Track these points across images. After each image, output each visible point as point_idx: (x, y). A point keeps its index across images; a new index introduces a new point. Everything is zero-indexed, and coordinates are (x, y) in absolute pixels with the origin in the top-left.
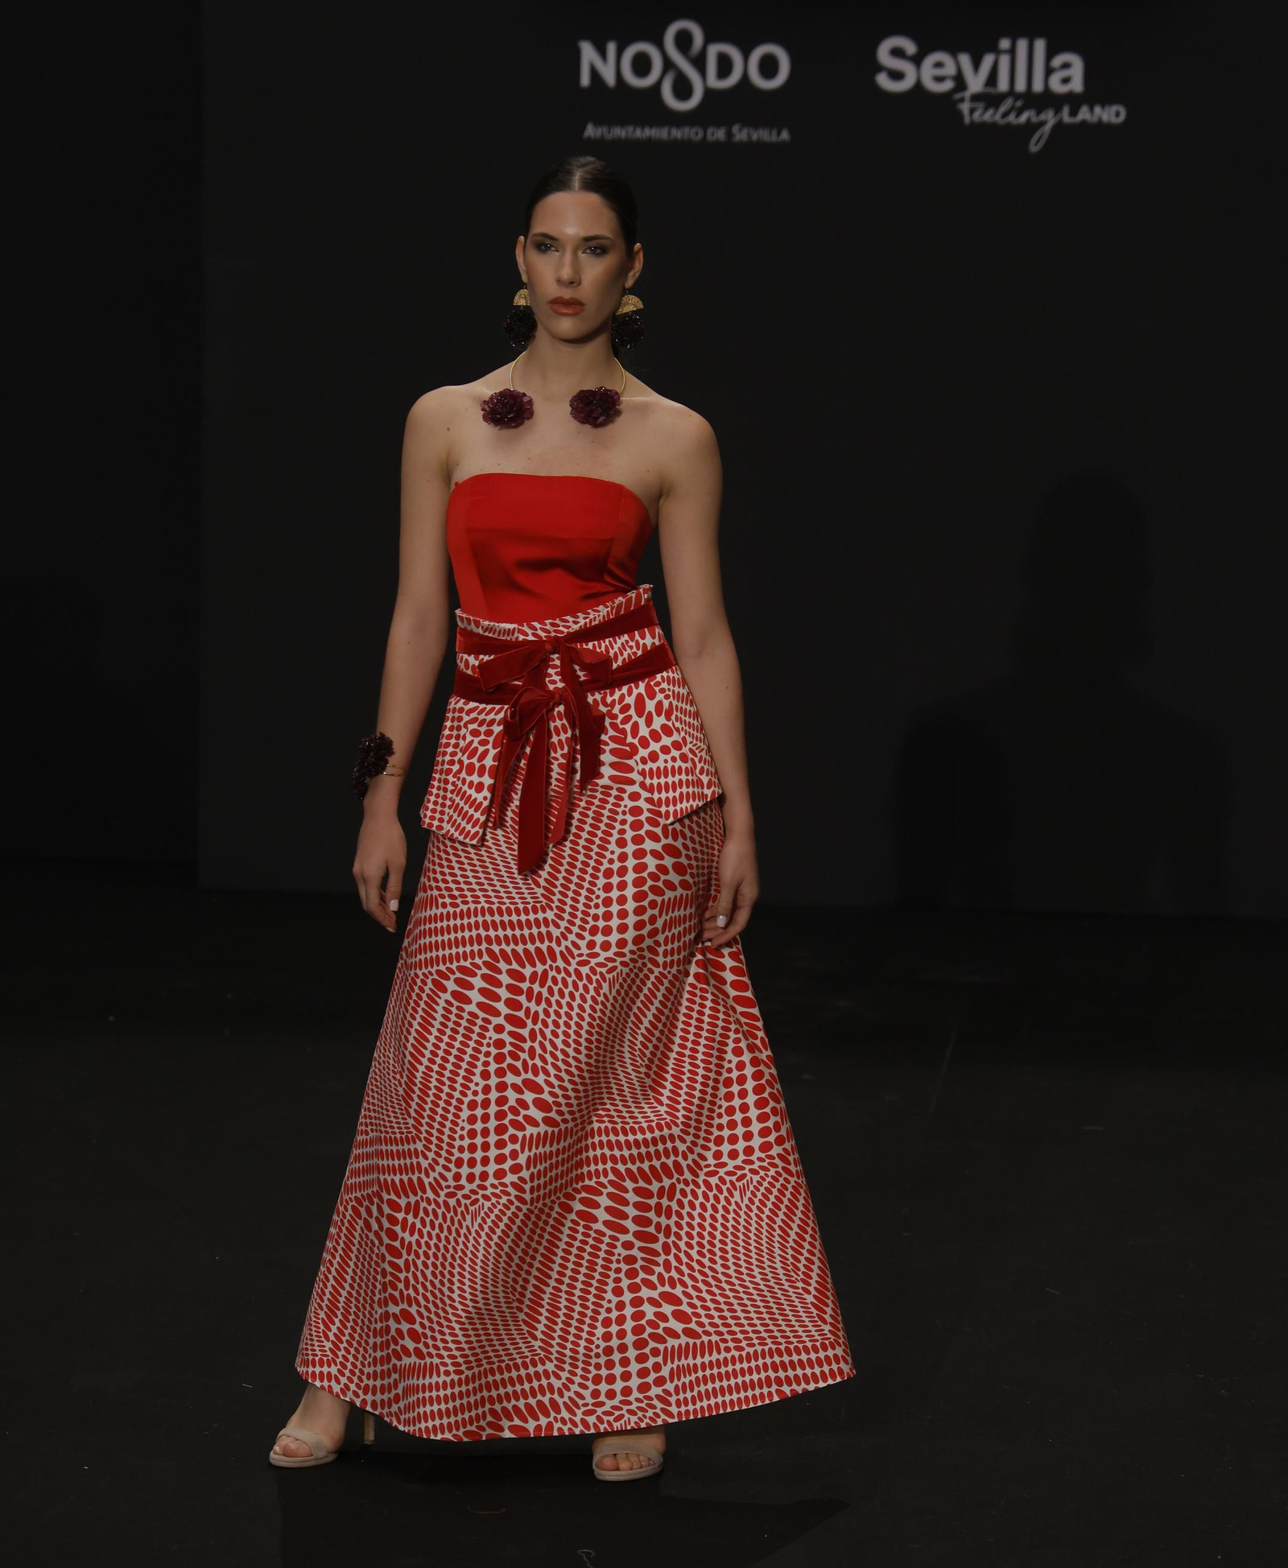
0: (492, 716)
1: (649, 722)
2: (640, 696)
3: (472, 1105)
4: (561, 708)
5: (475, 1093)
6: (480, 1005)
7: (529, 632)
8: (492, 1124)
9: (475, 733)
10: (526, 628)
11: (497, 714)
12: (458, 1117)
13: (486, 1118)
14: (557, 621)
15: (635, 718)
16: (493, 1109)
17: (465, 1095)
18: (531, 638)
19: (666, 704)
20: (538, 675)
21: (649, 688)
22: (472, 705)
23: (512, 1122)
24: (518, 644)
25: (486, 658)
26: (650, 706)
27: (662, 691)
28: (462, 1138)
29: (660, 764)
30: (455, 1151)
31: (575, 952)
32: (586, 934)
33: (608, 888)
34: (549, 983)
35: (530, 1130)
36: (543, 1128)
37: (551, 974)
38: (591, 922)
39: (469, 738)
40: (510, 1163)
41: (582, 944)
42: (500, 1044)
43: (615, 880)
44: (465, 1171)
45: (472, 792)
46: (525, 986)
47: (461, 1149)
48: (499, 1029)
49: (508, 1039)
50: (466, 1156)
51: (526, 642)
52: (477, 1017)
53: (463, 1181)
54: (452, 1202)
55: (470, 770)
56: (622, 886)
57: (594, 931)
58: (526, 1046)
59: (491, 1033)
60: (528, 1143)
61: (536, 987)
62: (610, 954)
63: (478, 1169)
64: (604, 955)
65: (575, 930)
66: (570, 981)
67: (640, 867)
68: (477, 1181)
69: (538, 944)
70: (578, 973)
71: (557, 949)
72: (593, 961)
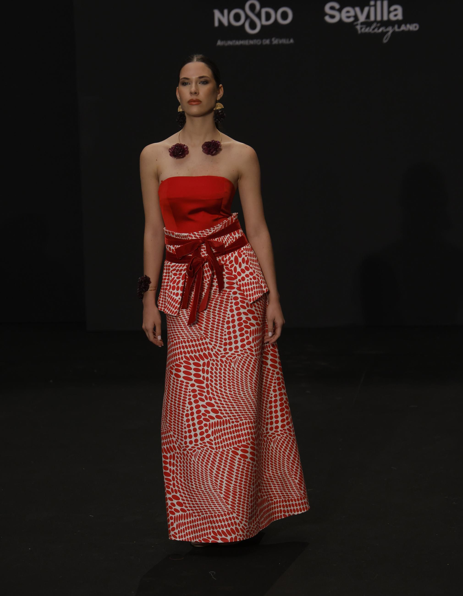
0: (181, 268)
1: (240, 266)
2: (236, 256)
3: (187, 415)
4: (207, 264)
5: (187, 411)
6: (184, 377)
7: (193, 236)
8: (196, 421)
9: (175, 274)
10: (191, 235)
11: (183, 267)
12: (183, 420)
13: (193, 419)
14: (203, 231)
15: (235, 265)
16: (195, 415)
17: (184, 412)
18: (194, 238)
19: (246, 259)
20: (198, 251)
21: (239, 253)
22: (173, 264)
23: (204, 419)
24: (189, 241)
25: (177, 246)
26: (240, 260)
27: (244, 254)
28: (185, 428)
29: (246, 281)
30: (183, 433)
31: (219, 353)
32: (223, 346)
33: (228, 328)
34: (211, 365)
35: (212, 421)
36: (216, 420)
37: (211, 362)
38: (224, 341)
39: (173, 276)
40: (205, 434)
41: (222, 350)
42: (194, 391)
43: (231, 325)
44: (188, 440)
45: (174, 296)
46: (201, 368)
47: (186, 432)
48: (193, 385)
49: (197, 389)
50: (188, 434)
51: (192, 240)
52: (183, 382)
53: (188, 444)
54: (185, 452)
55: (174, 288)
56: (234, 326)
57: (225, 344)
58: (205, 390)
59: (190, 387)
60: (211, 426)
61: (206, 368)
62: (233, 352)
63: (193, 439)
64: (230, 353)
65: (218, 345)
66: (219, 364)
67: (240, 319)
68: (194, 443)
69: (204, 352)
70: (222, 361)
71: (212, 353)
72: (227, 356)
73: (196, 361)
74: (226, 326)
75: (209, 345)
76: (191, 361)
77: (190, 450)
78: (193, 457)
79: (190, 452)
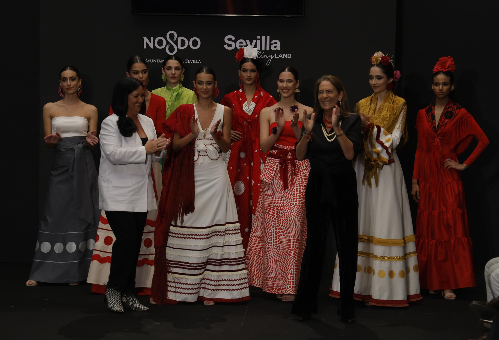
0: (276, 161)
1: (303, 168)
2: (303, 162)
3: (271, 233)
4: (289, 162)
5: (272, 230)
6: (272, 215)
7: (286, 147)
8: (275, 236)
9: (272, 164)
10: (285, 147)
11: (277, 161)
12: (269, 235)
13: (273, 235)
14: (291, 147)
15: (301, 166)
16: (275, 233)
17: (270, 231)
18: (286, 149)
19: (307, 165)
20: (286, 155)
21: (304, 161)
22: (272, 159)
23: (278, 235)
24: (283, 149)
25: (277, 151)
26: (304, 165)
27: (306, 162)
28: (269, 238)
29: (305, 175)
30: (268, 241)
31: (288, 205)
32: (290, 202)
33: (294, 194)
34: (283, 210)
35: (281, 237)
36: (283, 236)
37: (283, 209)
38: (291, 200)
39: (271, 164)
40: (278, 242)
41: (289, 204)
42: (275, 221)
43: (295, 193)
44: (270, 244)
45: (271, 174)
46: (279, 211)
47: (269, 240)
48: (275, 219)
49: (277, 221)
50: (270, 242)
51: (285, 149)
52: (271, 217)
53: (270, 246)
54: (268, 250)
55: (271, 170)
56: (297, 194)
57: (291, 201)
58: (280, 222)
59: (274, 220)
60: (281, 239)
61: (281, 211)
62: (294, 205)
63: (273, 244)
64: (293, 205)
65: (288, 201)
66: (287, 210)
67: (300, 191)
68: (273, 246)
69: (281, 204)
70: (288, 209)
71: (285, 205)
72: (291, 207)
73: (277, 208)
74: (293, 193)
75: (284, 201)
76: (275, 207)
77: (270, 249)
78: (271, 253)
79: (270, 250)
